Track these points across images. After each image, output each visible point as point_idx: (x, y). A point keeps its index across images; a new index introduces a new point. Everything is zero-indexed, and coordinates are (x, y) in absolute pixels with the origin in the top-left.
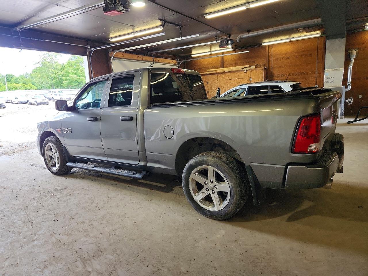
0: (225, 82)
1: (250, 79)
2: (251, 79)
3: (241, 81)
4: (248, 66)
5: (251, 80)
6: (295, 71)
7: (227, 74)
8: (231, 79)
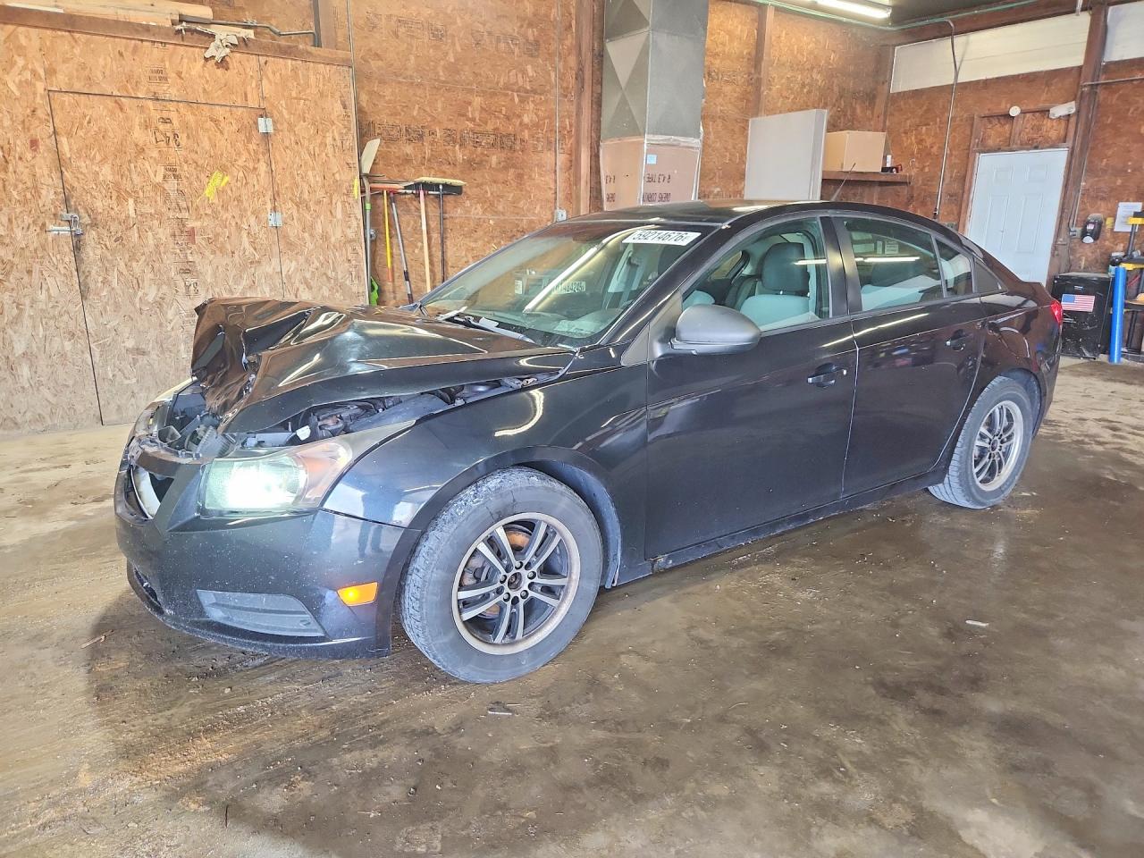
0: (21, 111)
1: (261, 121)
2: (269, 121)
3: (186, 126)
4: (204, 12)
5: (264, 125)
6: (473, 120)
7: (29, 37)
8: (78, 86)
